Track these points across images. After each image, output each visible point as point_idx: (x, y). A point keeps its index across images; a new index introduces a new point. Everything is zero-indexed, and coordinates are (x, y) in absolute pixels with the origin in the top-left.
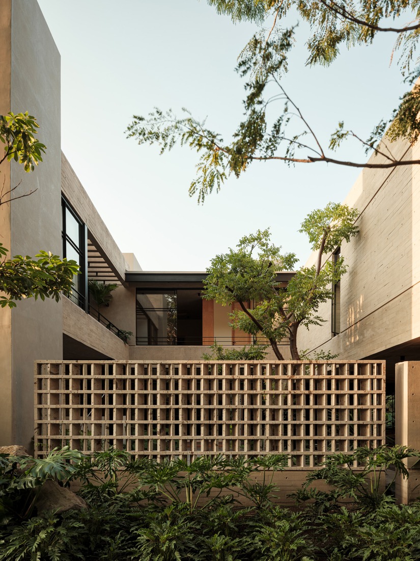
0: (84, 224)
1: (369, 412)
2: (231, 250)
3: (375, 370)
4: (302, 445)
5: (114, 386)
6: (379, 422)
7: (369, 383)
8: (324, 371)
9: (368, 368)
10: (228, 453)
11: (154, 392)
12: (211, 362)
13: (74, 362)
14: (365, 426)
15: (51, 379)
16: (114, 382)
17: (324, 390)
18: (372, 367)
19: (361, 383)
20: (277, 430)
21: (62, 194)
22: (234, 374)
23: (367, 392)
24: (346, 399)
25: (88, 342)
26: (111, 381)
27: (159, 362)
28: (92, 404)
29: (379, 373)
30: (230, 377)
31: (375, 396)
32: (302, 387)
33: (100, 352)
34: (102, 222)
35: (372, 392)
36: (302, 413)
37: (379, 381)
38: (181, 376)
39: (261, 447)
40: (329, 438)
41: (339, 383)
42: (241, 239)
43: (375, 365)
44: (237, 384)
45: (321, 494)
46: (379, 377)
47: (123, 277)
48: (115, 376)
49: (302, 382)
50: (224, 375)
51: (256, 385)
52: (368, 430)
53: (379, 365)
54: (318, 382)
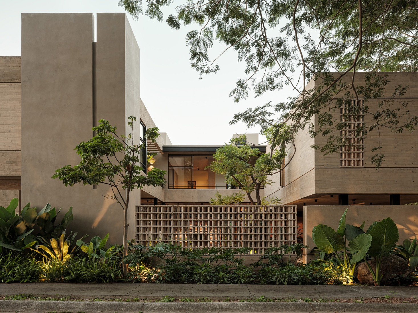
0: (146, 127)
1: (289, 229)
2: (226, 144)
3: (292, 210)
4: (259, 244)
5: (172, 217)
6: (294, 234)
7: (289, 216)
8: (269, 210)
9: (289, 209)
10: (225, 241)
11: (190, 219)
12: (217, 206)
13: (154, 206)
14: (288, 235)
15: (143, 214)
16: (172, 215)
17: (269, 219)
18: (291, 208)
19: (286, 216)
20: (247, 237)
21: (141, 120)
22: (227, 211)
23: (288, 220)
24: (279, 223)
25: (147, 190)
26: (170, 215)
27: (193, 206)
28: (162, 225)
29: (294, 211)
30: (225, 213)
31: (292, 222)
32: (259, 217)
33: (152, 195)
34: (153, 122)
35: (291, 220)
36: (259, 229)
37: (294, 214)
38: (203, 212)
39: (240, 245)
40: (271, 241)
41: (276, 216)
42: (231, 139)
43: (292, 207)
44: (229, 216)
45: (265, 264)
46: (294, 213)
47: (162, 149)
48: (172, 212)
49: (259, 215)
50: (223, 212)
51: (238, 217)
52: (289, 237)
53: (294, 207)
54: (266, 215)
